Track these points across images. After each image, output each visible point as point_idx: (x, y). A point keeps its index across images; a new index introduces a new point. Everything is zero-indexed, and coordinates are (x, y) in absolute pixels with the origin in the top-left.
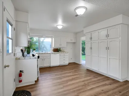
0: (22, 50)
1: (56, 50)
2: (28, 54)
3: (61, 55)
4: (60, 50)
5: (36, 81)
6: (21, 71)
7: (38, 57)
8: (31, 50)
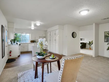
0: (11, 41)
1: (33, 42)
2: (14, 43)
3: (35, 44)
4: (35, 42)
5: (18, 56)
6: (10, 51)
7: (20, 45)
8: (16, 41)
